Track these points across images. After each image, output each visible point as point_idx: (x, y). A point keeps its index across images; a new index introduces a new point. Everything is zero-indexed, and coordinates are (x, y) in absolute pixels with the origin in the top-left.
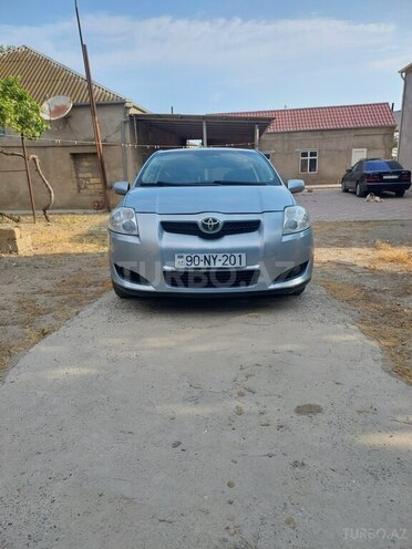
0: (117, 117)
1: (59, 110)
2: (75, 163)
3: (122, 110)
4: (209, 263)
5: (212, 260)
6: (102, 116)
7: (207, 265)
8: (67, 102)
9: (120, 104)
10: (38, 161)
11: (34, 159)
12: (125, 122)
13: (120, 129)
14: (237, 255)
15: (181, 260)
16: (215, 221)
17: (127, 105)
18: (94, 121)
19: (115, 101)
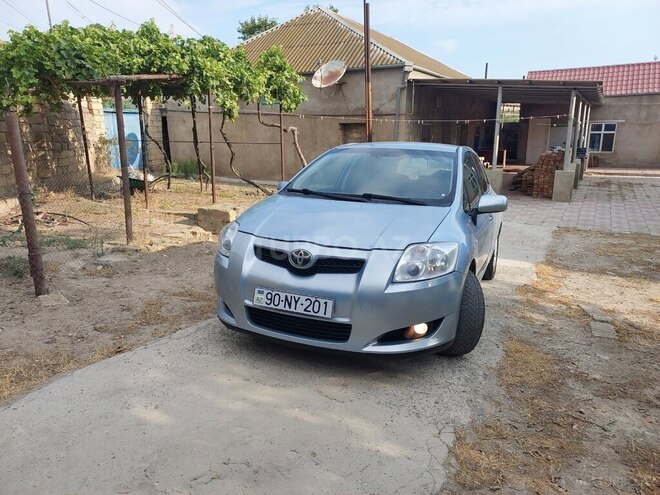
0: (393, 83)
1: (332, 76)
2: (344, 135)
3: (399, 75)
4: (290, 305)
5: (293, 303)
6: (375, 82)
7: (287, 308)
8: (339, 67)
9: (399, 68)
10: (296, 133)
11: (293, 131)
12: (402, 89)
13: (396, 97)
14: (322, 301)
15: (260, 296)
16: (306, 253)
17: (406, 69)
18: (367, 88)
19: (394, 65)
